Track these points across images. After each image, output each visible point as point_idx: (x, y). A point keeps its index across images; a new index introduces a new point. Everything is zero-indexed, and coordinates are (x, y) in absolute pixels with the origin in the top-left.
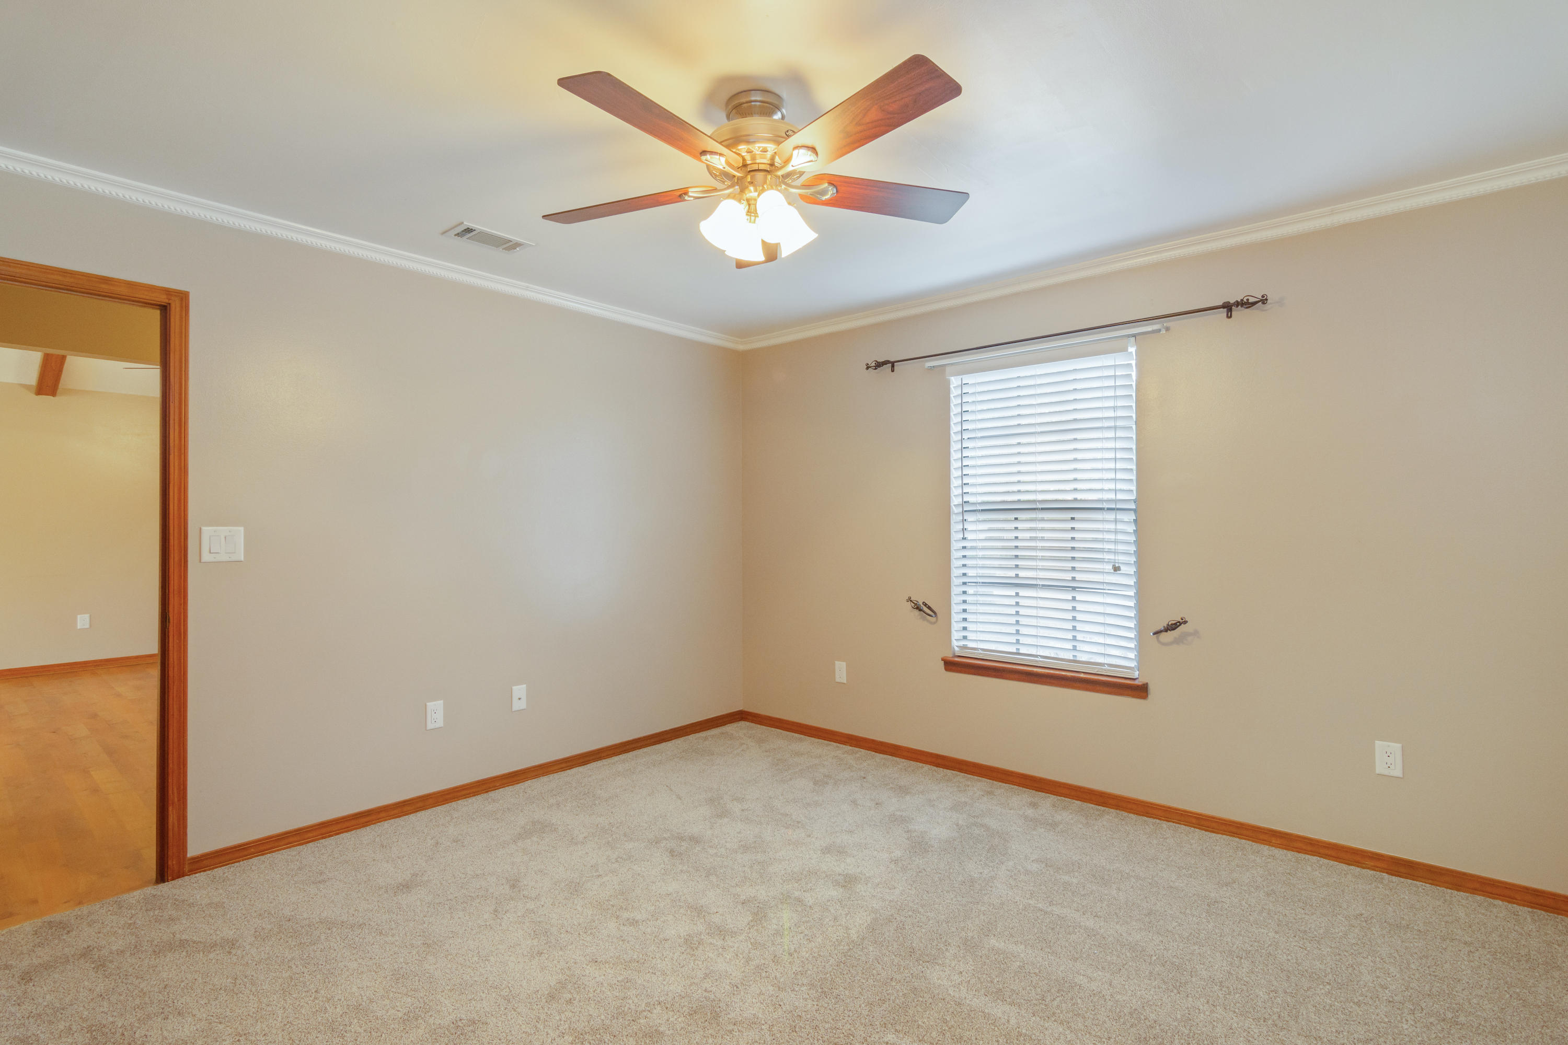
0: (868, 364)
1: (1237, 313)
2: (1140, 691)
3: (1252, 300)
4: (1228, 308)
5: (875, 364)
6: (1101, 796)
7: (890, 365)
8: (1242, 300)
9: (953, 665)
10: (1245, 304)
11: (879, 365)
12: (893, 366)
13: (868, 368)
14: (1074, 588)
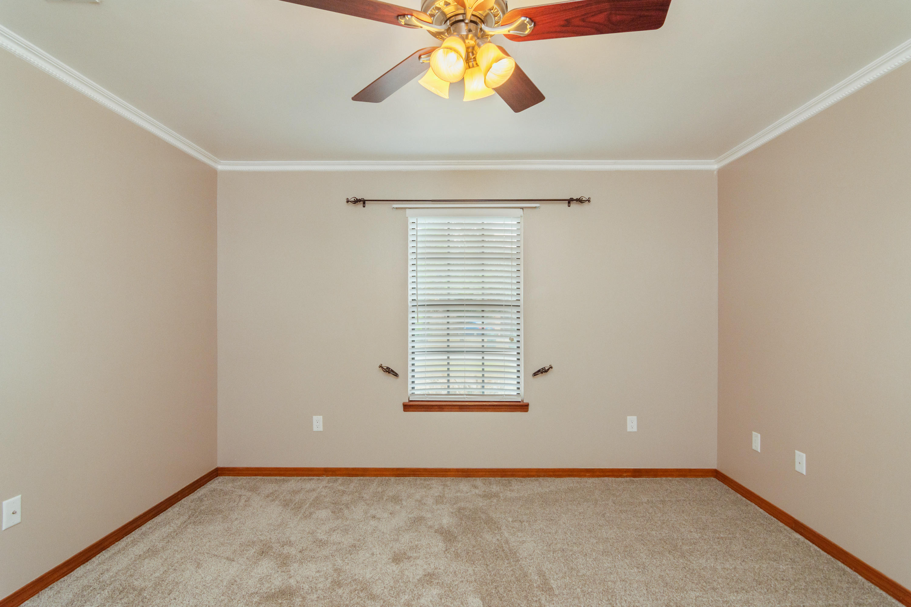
0: (348, 199)
1: (574, 205)
2: (523, 407)
3: (584, 199)
4: (570, 201)
5: (354, 199)
6: (503, 472)
7: (362, 202)
8: (580, 198)
9: (409, 407)
10: (580, 201)
11: (356, 201)
12: (364, 203)
13: (348, 202)
14: (483, 352)
